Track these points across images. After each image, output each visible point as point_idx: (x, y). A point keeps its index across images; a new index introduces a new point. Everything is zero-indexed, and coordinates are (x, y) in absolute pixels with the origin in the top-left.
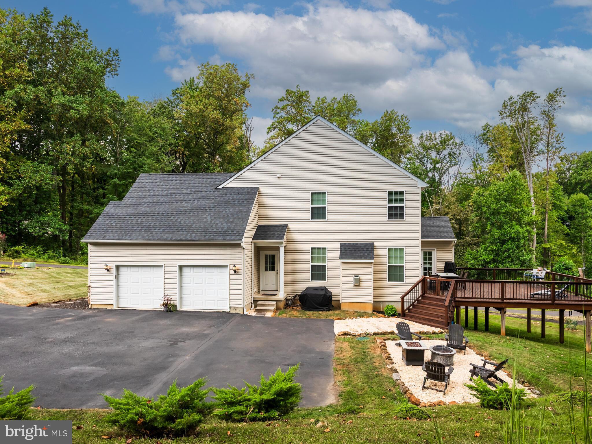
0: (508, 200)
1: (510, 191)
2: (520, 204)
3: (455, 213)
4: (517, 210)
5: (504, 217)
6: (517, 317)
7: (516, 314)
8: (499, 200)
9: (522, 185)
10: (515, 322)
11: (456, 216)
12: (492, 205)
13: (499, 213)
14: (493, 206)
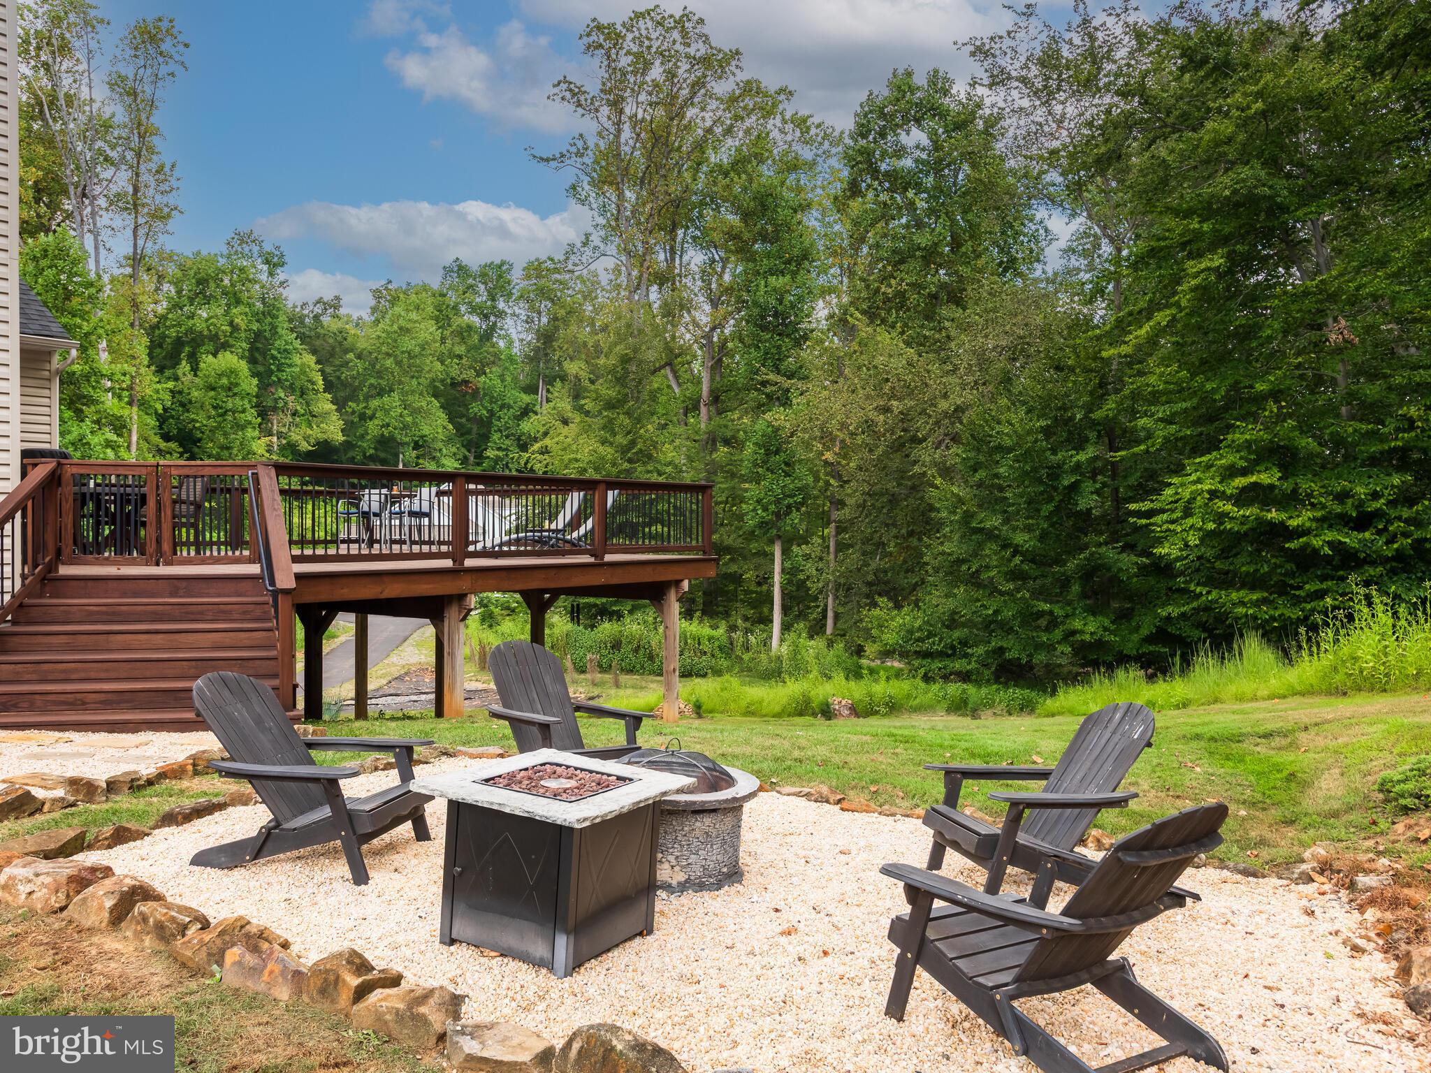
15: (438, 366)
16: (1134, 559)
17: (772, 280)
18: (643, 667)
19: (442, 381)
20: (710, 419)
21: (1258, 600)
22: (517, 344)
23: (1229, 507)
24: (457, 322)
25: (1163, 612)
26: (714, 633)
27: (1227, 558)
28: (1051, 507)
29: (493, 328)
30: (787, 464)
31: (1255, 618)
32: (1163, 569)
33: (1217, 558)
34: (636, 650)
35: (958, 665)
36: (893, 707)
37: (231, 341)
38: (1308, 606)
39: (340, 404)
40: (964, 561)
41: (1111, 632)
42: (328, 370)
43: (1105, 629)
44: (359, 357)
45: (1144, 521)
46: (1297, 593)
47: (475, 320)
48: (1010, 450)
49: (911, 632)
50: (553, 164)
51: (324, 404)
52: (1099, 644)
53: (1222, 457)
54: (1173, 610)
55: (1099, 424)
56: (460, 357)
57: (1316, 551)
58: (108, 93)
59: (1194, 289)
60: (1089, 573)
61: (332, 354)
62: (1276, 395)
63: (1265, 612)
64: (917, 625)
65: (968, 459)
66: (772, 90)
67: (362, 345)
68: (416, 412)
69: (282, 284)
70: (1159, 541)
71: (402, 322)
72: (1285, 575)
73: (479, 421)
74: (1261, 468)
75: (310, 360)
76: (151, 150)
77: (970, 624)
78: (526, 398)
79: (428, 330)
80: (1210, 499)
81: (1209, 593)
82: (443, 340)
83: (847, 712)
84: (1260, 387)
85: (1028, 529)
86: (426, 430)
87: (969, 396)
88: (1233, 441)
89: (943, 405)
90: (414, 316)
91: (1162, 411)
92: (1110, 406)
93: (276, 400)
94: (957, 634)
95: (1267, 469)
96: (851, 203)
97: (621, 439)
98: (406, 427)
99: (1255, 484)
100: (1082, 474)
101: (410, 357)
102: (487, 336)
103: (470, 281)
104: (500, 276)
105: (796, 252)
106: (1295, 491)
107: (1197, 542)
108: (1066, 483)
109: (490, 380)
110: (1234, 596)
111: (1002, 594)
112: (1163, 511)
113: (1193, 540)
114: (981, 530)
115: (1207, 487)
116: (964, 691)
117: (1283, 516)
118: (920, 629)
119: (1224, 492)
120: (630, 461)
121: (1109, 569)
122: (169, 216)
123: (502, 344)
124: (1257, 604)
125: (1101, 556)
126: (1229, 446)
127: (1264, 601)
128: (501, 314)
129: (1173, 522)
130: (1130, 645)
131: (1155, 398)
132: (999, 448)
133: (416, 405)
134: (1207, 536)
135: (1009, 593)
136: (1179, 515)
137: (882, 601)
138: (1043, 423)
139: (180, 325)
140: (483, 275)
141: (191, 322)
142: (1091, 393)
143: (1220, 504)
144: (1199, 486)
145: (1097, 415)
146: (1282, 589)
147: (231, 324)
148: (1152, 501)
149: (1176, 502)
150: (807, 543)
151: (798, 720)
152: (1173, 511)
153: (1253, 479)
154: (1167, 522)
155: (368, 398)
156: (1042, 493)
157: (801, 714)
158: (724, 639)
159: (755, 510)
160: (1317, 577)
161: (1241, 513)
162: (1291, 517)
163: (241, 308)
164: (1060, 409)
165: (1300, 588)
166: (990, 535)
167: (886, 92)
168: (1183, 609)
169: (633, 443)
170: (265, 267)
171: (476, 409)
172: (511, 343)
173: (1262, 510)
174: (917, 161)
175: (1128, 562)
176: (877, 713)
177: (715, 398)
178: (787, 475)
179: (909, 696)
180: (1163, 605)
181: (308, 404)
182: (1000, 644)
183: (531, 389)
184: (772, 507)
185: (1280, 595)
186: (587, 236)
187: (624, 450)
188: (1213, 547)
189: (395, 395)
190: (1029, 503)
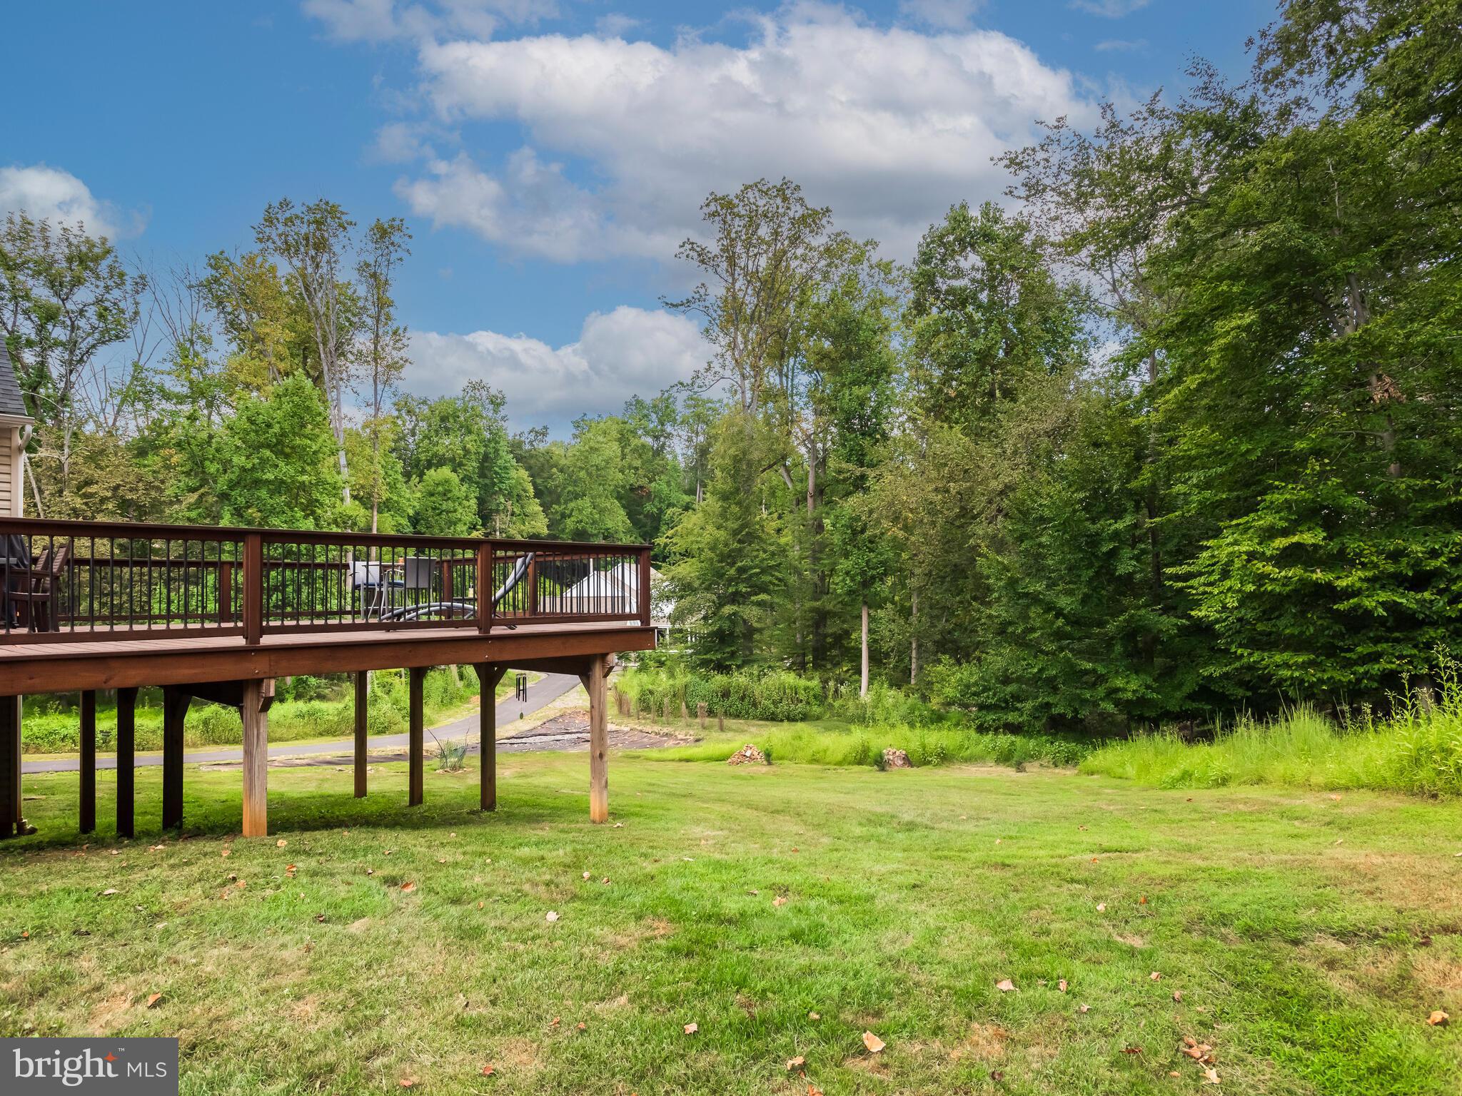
0: (281, 448)
1: (286, 425)
2: (313, 463)
3: (118, 481)
4: (305, 478)
5: (272, 494)
6: (309, 765)
7: (307, 755)
8: (258, 447)
9: (320, 414)
10: (304, 779)
11: (120, 492)
12: (235, 460)
13: (257, 483)
14: (239, 460)
15: (620, 476)
16: (1174, 620)
17: (855, 389)
18: (747, 713)
19: (623, 487)
20: (815, 507)
21: (1303, 663)
22: (680, 458)
23: (1269, 568)
24: (635, 442)
25: (1205, 672)
26: (809, 684)
27: (1270, 619)
28: (1091, 573)
29: (663, 446)
30: (871, 542)
31: (1302, 681)
32: (1203, 630)
33: (1258, 620)
34: (743, 699)
35: (1012, 717)
36: (945, 758)
37: (465, 461)
38: (1361, 670)
39: (546, 507)
40: (1010, 623)
41: (1154, 690)
42: (539, 481)
43: (1148, 687)
44: (561, 471)
45: (1180, 584)
46: (1348, 655)
47: (649, 440)
48: (1051, 520)
49: (968, 686)
50: (682, 308)
51: (535, 507)
52: (1142, 701)
53: (1260, 518)
54: (1214, 671)
55: (1136, 494)
56: (637, 469)
57: (1368, 613)
58: (358, 277)
59: (1225, 349)
60: (1131, 633)
61: (542, 469)
62: (1318, 453)
63: (1312, 675)
64: (972, 680)
65: (1015, 530)
66: (860, 242)
67: (563, 462)
68: (601, 511)
69: (503, 419)
70: (1197, 604)
71: (592, 444)
72: (1333, 637)
73: (650, 516)
74: (1305, 528)
75: (524, 474)
76: (388, 318)
77: (1019, 680)
78: (687, 498)
79: (613, 449)
80: (1248, 561)
81: (1250, 655)
82: (624, 457)
83: (900, 762)
84: (1300, 445)
85: (1069, 593)
86: (610, 524)
87: (1016, 476)
88: (1272, 503)
89: (994, 484)
90: (601, 439)
91: (1196, 477)
92: (1145, 477)
93: (498, 505)
94: (1009, 689)
95: (1309, 529)
96: (917, 320)
97: (733, 525)
98: (594, 522)
99: (1298, 546)
100: (1120, 541)
101: (598, 470)
102: (658, 452)
103: (645, 412)
104: (667, 407)
105: (875, 366)
106: (1342, 551)
107: (1236, 604)
108: (1104, 549)
109: (660, 485)
110: (1278, 658)
111: (1047, 654)
112: (1200, 574)
113: (1232, 602)
114: (1027, 595)
115: (1244, 549)
116: (1013, 743)
117: (1330, 577)
118: (976, 684)
119: (1263, 553)
120: (740, 541)
121: (1149, 630)
122: (402, 366)
123: (669, 457)
124: (1303, 666)
125: (1141, 618)
126: (1267, 508)
127: (1312, 663)
128: (669, 436)
129: (1211, 584)
130: (1174, 702)
131: (1189, 463)
132: (1042, 520)
133: (603, 505)
134: (1246, 599)
135: (1053, 654)
136: (1217, 577)
137: (945, 658)
138: (1081, 495)
139: (428, 451)
140: (655, 406)
141: (435, 449)
142: (1127, 465)
143: (1260, 565)
144: (1236, 548)
145: (1134, 484)
146: (1331, 651)
147: (464, 448)
148: (1189, 565)
149: (1213, 565)
150: (882, 608)
151: (856, 768)
152: (1210, 573)
153: (1295, 539)
154: (1205, 585)
155: (566, 503)
156: (1082, 559)
157: (860, 763)
158: (818, 690)
159: (844, 580)
160: (1370, 638)
161: (1283, 573)
162: (1338, 578)
163: (473, 437)
164: (1097, 482)
165: (1349, 650)
166: (1035, 599)
167: (945, 224)
168: (1225, 670)
169: (743, 527)
170: (491, 407)
171: (649, 507)
172: (675, 457)
173: (1306, 571)
174: (973, 280)
175: (1168, 624)
176: (929, 763)
177: (820, 491)
178: (871, 550)
179: (961, 747)
180: (1206, 664)
181: (522, 507)
182: (1046, 699)
183: (692, 492)
184: (859, 578)
185: (1328, 657)
186: (709, 363)
187: (735, 533)
188: (1254, 609)
189: (587, 499)
190: (1070, 569)
